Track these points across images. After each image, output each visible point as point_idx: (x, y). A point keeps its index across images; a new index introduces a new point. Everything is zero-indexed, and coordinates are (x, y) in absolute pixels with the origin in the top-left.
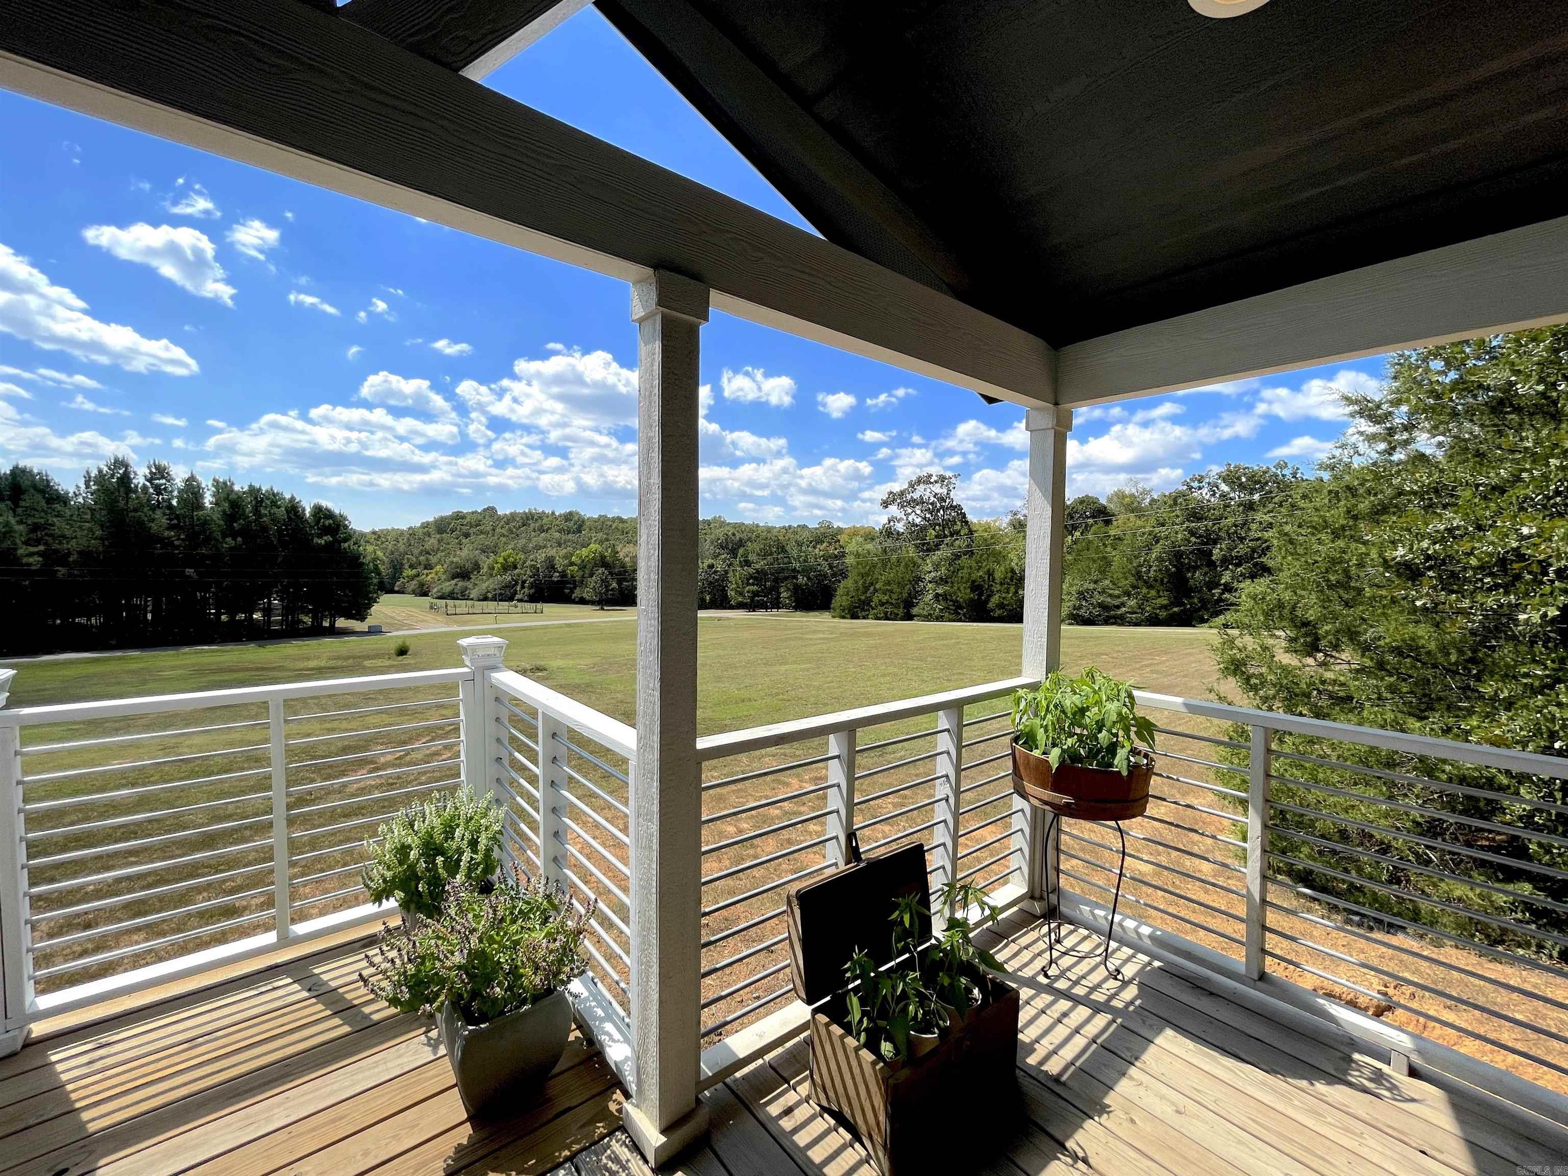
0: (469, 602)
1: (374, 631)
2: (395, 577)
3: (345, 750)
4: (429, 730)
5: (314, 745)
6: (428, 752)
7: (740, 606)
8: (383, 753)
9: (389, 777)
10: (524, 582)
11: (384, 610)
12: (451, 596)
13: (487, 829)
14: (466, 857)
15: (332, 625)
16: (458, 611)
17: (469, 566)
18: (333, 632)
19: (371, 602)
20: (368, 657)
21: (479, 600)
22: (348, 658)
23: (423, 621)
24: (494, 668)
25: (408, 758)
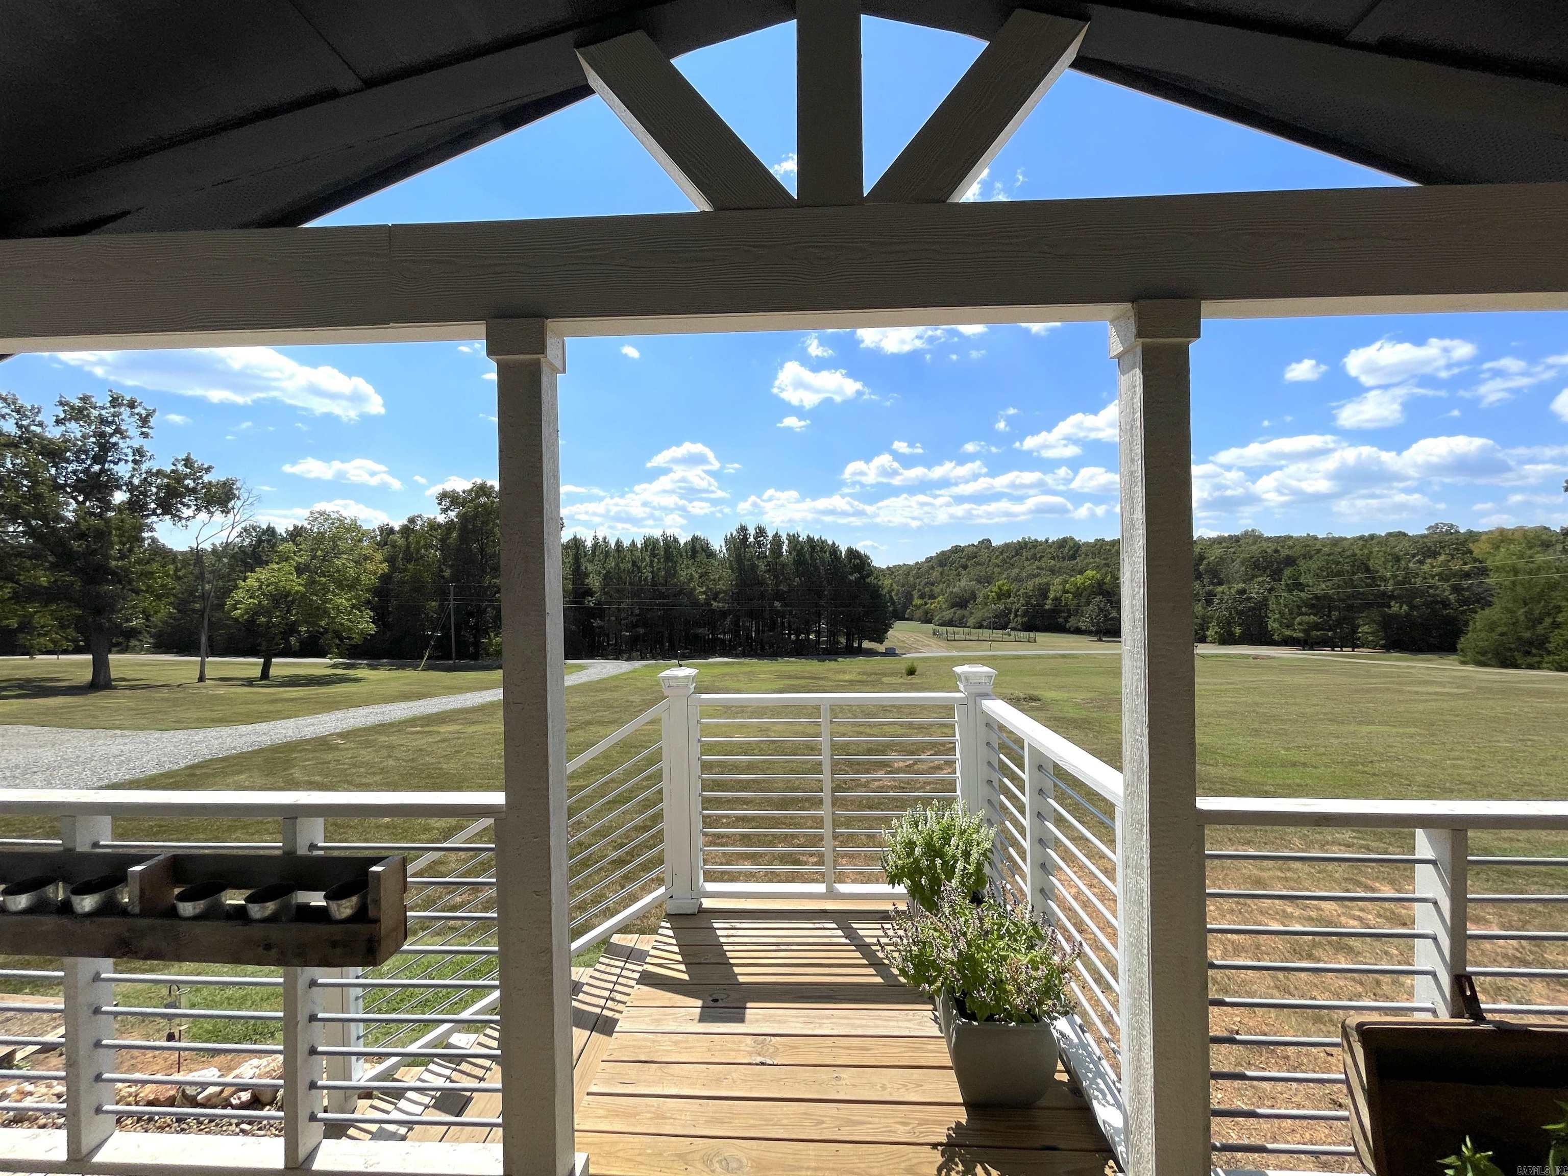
0: (966, 630)
1: (890, 653)
2: (905, 607)
3: (869, 752)
4: (933, 745)
5: (848, 744)
6: (932, 764)
7: (1287, 642)
8: (897, 759)
9: (901, 781)
10: (1017, 610)
11: (896, 634)
12: (950, 623)
13: (978, 845)
14: (960, 865)
15: (860, 645)
16: (957, 637)
17: (966, 595)
18: (860, 652)
19: (888, 627)
20: (885, 675)
21: (975, 628)
22: (871, 674)
23: (929, 645)
24: (986, 696)
25: (916, 767)
